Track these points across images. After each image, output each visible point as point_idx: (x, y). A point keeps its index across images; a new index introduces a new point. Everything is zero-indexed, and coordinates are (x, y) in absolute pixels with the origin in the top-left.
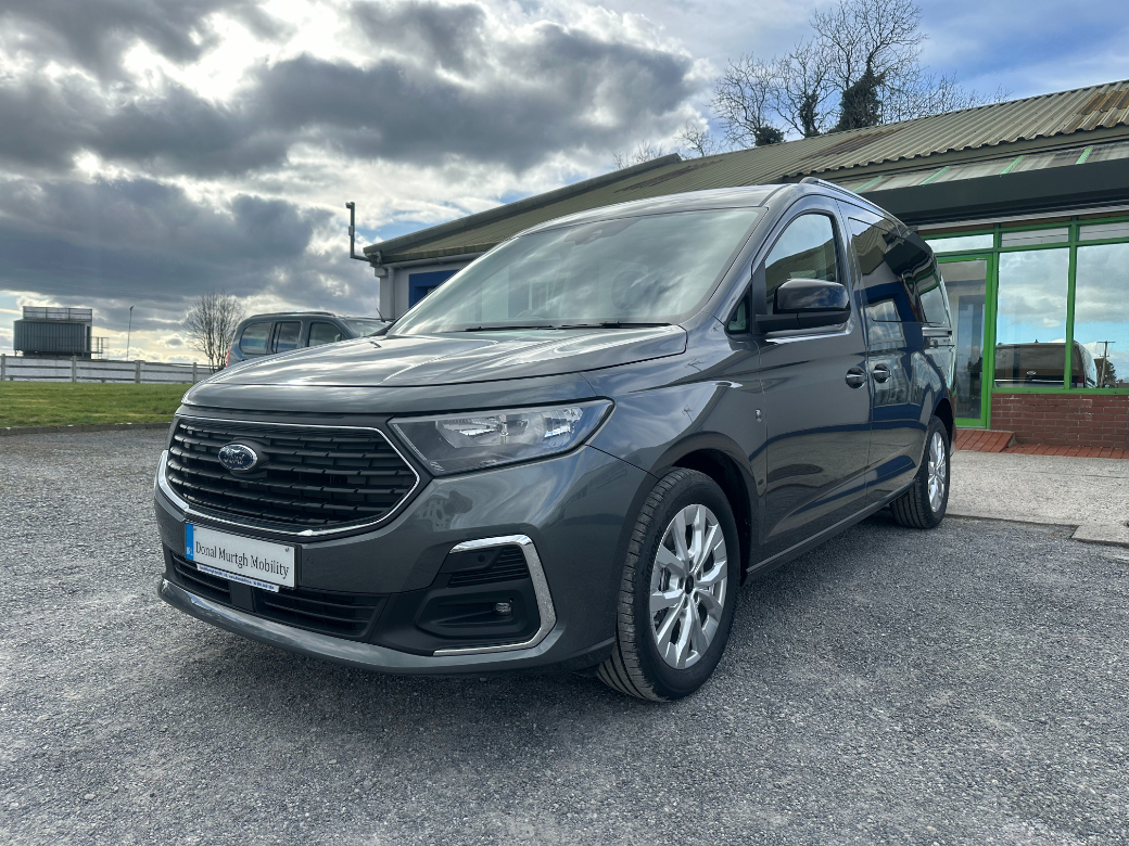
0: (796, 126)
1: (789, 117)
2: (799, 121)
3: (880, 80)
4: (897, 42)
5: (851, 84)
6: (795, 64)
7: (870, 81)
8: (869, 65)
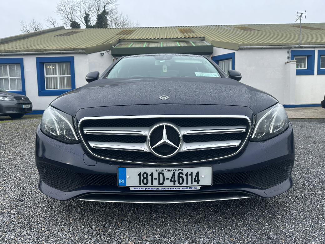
0: (83, 23)
1: (81, 20)
2: (84, 21)
3: (107, 13)
4: (112, 4)
5: (99, 13)
6: (82, 3)
7: (105, 13)
8: (104, 9)
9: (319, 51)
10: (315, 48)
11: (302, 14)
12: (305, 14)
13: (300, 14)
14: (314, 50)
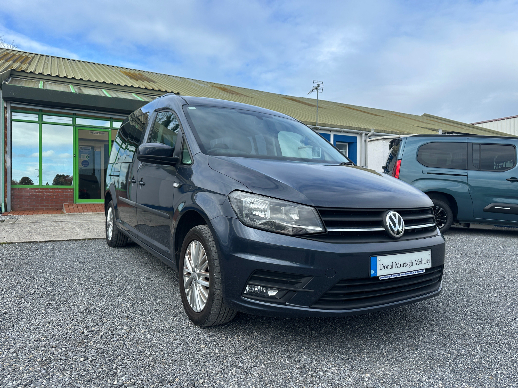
9: (334, 135)
10: (330, 131)
11: (319, 85)
12: (322, 86)
13: (317, 85)
14: (330, 135)
